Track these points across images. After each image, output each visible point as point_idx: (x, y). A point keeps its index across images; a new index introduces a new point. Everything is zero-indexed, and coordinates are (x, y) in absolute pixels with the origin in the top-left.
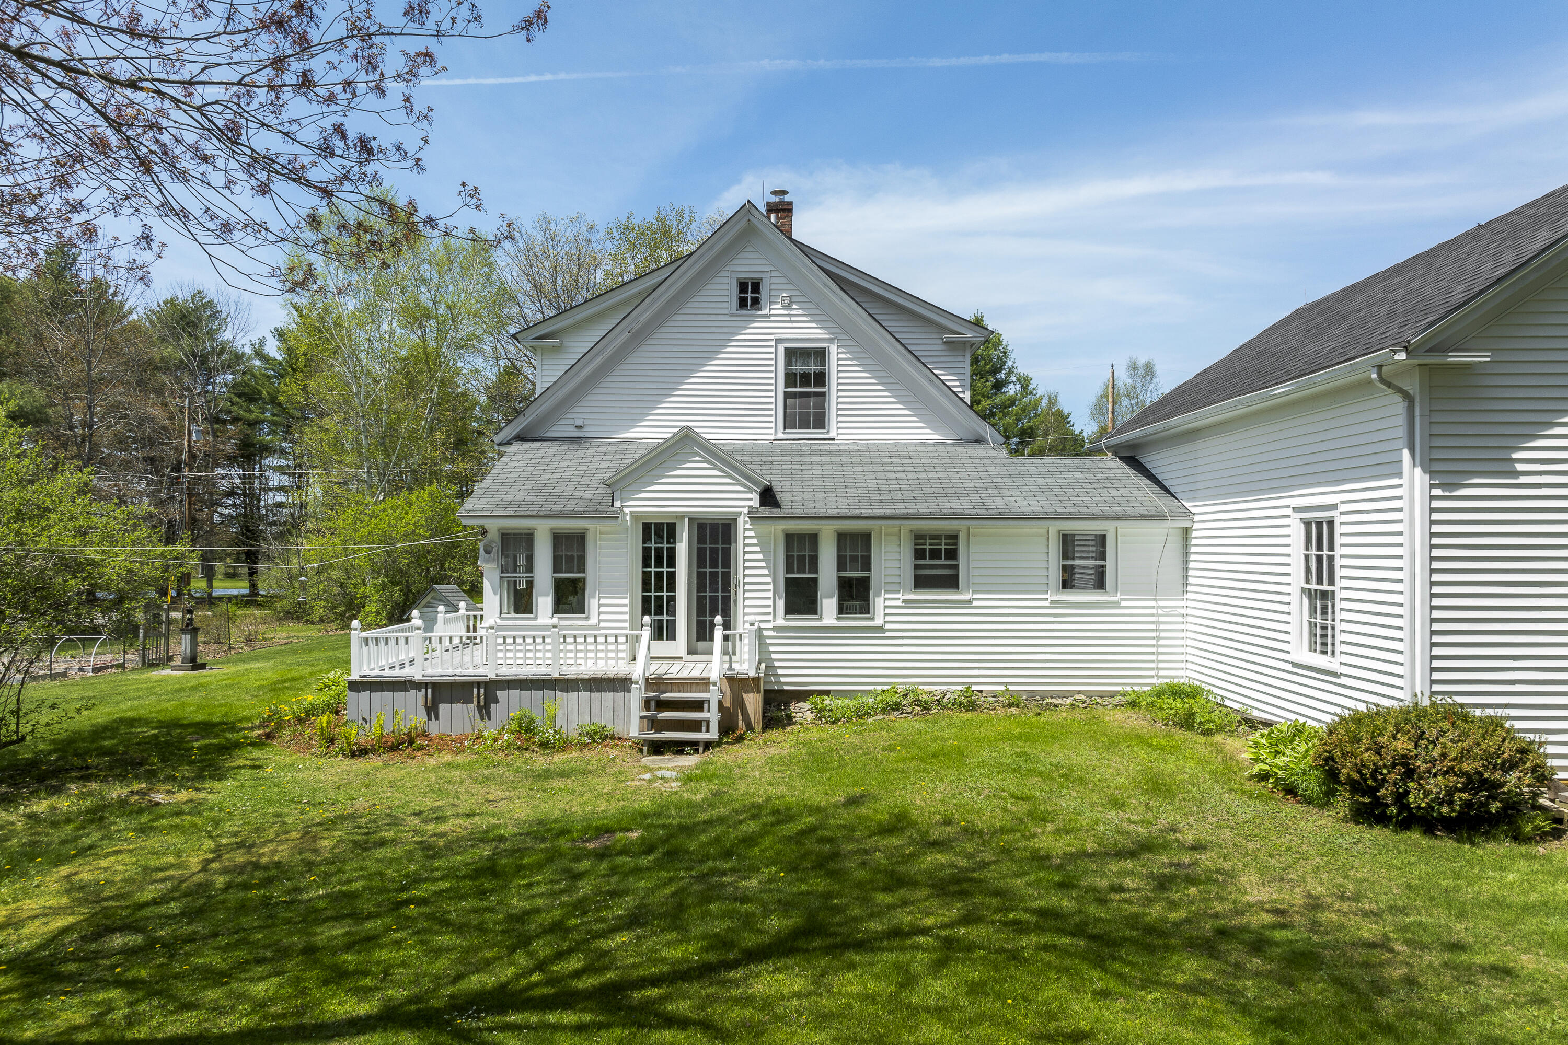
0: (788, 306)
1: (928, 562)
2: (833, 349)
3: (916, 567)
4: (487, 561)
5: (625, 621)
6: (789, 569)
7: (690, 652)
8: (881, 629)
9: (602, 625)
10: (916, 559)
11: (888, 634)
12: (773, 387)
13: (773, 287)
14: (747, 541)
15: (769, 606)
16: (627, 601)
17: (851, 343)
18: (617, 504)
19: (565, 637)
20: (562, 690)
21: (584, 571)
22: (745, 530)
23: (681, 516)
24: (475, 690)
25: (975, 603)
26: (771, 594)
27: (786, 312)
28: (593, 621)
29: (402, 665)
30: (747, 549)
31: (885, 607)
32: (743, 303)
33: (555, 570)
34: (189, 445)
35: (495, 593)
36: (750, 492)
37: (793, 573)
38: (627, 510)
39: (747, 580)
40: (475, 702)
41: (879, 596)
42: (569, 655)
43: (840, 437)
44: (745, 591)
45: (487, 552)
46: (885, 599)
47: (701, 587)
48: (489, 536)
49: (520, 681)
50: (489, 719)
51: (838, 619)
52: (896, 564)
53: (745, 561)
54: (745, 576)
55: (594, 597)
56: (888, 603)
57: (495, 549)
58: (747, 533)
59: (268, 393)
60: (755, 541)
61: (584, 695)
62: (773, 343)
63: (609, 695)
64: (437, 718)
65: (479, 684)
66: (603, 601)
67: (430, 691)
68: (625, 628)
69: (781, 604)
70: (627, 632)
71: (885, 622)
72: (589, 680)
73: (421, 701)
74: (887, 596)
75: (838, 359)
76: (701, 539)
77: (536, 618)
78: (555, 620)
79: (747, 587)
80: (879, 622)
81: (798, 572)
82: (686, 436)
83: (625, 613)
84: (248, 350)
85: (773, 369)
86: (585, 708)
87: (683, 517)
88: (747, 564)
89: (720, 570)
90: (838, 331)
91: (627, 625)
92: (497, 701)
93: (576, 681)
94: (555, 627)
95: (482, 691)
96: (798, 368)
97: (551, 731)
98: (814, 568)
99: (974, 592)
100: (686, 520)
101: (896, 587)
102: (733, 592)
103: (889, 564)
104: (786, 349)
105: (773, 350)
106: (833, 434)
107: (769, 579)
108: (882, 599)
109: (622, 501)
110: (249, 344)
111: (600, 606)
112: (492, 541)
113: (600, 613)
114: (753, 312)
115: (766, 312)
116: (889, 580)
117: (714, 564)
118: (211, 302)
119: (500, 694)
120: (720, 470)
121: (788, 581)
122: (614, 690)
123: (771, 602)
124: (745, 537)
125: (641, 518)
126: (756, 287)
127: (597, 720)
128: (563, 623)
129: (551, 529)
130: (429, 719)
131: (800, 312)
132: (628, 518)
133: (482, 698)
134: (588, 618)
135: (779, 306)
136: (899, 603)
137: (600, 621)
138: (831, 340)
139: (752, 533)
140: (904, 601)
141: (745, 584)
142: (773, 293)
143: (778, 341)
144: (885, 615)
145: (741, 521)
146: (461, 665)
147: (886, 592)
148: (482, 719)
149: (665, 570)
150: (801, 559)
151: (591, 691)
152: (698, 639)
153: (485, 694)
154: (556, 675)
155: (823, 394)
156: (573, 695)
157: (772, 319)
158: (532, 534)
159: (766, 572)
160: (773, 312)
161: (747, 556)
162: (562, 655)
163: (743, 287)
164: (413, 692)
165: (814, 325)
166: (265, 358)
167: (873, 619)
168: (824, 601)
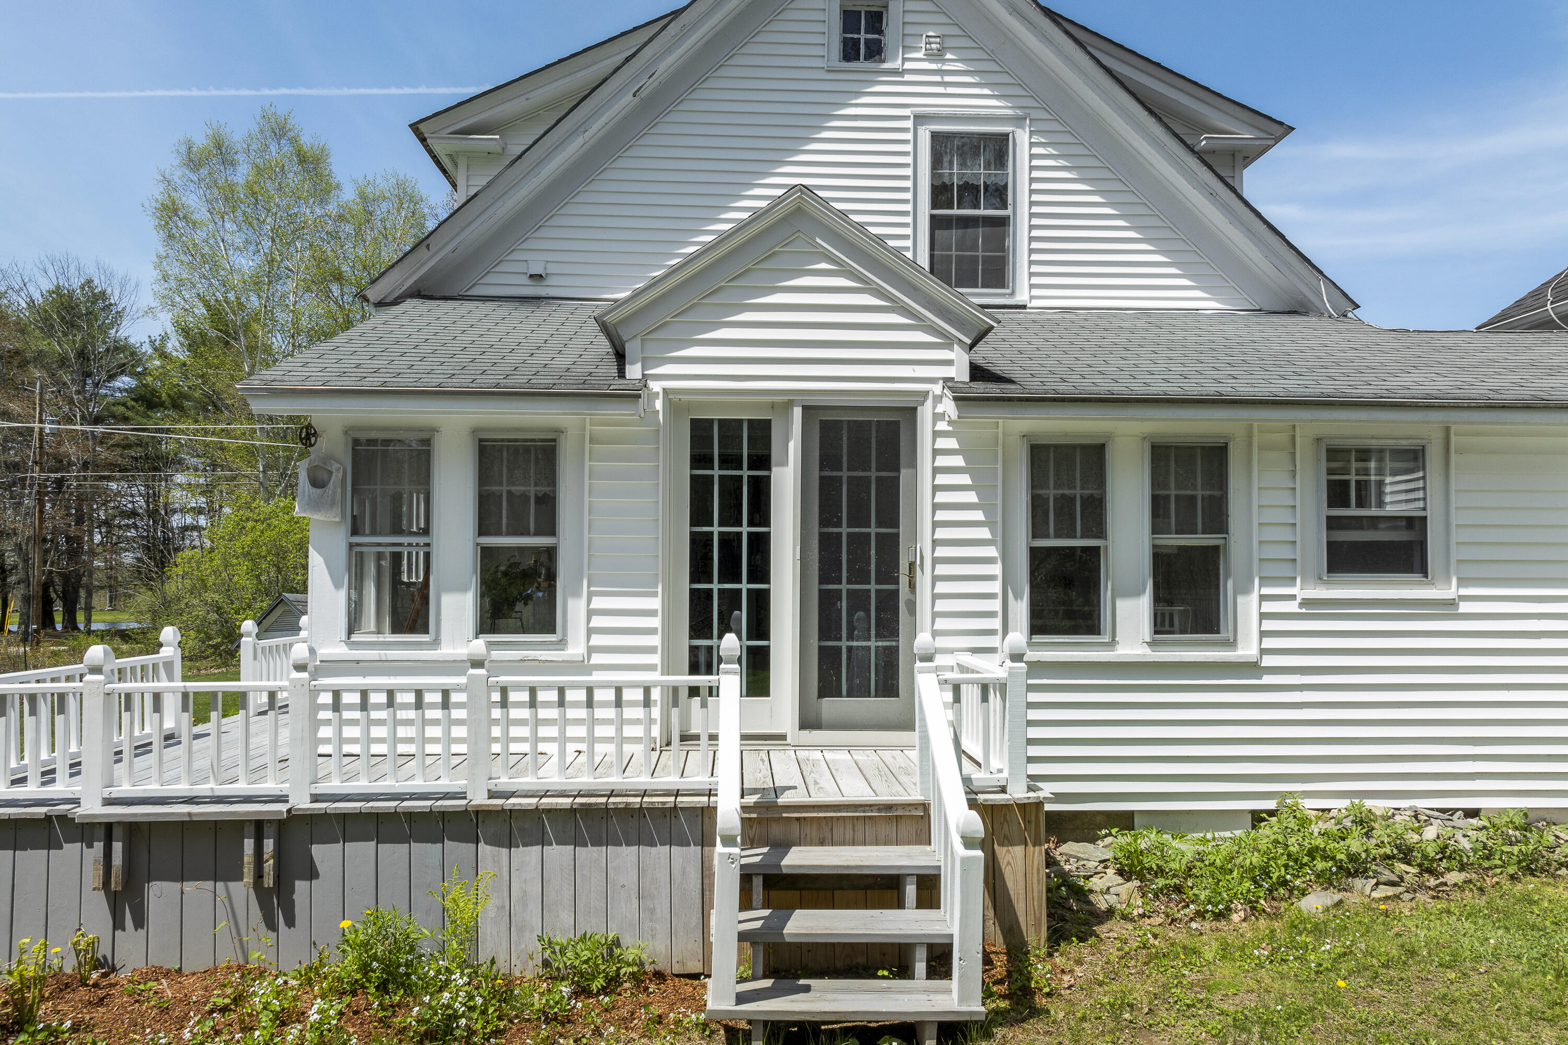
0: (936, 55)
1: (1353, 512)
2: (1022, 138)
3: (1333, 523)
4: (314, 505)
5: (651, 650)
6: (1037, 530)
7: (808, 722)
8: (1252, 668)
9: (597, 659)
10: (1331, 505)
11: (1267, 680)
12: (909, 207)
13: (909, 18)
14: (941, 461)
15: (991, 614)
16: (655, 603)
17: (1056, 126)
18: (634, 371)
19: (504, 691)
20: (495, 842)
21: (551, 531)
22: (936, 434)
23: (784, 403)
24: (249, 845)
25: (1464, 607)
26: (996, 587)
27: (933, 66)
28: (575, 649)
29: (48, 776)
30: (941, 479)
31: (1263, 616)
32: (850, 52)
33: (483, 529)
34: (41, 440)
35: (337, 585)
36: (949, 346)
37: (1047, 536)
38: (656, 386)
39: (941, 552)
40: (248, 878)
41: (1247, 591)
42: (515, 732)
43: (1035, 303)
44: (935, 579)
45: (316, 483)
46: (1263, 598)
47: (829, 572)
48: (322, 445)
49: (378, 818)
50: (290, 922)
51: (1152, 644)
52: (1285, 517)
53: (936, 507)
54: (935, 543)
55: (577, 594)
56: (1268, 607)
57: (336, 477)
58: (942, 443)
59: (169, 396)
60: (958, 461)
61: (559, 853)
62: (909, 124)
63: (627, 854)
64: (140, 922)
65: (259, 827)
66: (598, 603)
67: (117, 847)
68: (651, 668)
69: (1021, 609)
70: (655, 676)
71: (1263, 652)
72: (572, 811)
73: (93, 875)
74: (1266, 591)
75: (1032, 157)
76: (829, 460)
77: (436, 643)
78: (479, 646)
79: (941, 570)
80: (1247, 650)
81: (1058, 536)
82: (798, 212)
83: (651, 631)
84: (147, 349)
85: (909, 172)
86: (560, 890)
87: (789, 405)
88: (941, 516)
89: (873, 530)
90: (1031, 103)
91: (656, 659)
92: (312, 874)
93: (536, 814)
94: (477, 663)
95: (269, 845)
96: (955, 173)
97: (460, 980)
98: (1096, 527)
99: (1462, 582)
100: (797, 412)
101: (1285, 569)
102: (904, 580)
103: (1270, 516)
104: (935, 136)
105: (909, 136)
106: (1022, 297)
107: (991, 552)
108: (1255, 597)
109: (646, 363)
110: (147, 340)
111: (591, 613)
112: (328, 458)
113: (590, 632)
114: (869, 65)
115: (897, 64)
116: (1271, 552)
117: (859, 517)
118: (103, 293)
119: (319, 851)
120: (879, 293)
121: (1036, 555)
122: (642, 839)
123: (996, 605)
124: (936, 452)
125: (689, 407)
126: (876, 20)
127: (593, 925)
128: (496, 655)
129: (474, 431)
130: (118, 924)
131: (960, 66)
132: (659, 405)
133: (269, 865)
134: (562, 644)
135: (920, 55)
136: (1292, 607)
137: (591, 650)
138: (1018, 121)
139: (952, 443)
140: (1305, 603)
141: (936, 561)
142: (909, 30)
143: (920, 119)
144: (1263, 634)
145: (925, 414)
146: (216, 769)
147: (1264, 581)
148: (271, 925)
149: (745, 529)
150: (1065, 504)
151: (578, 842)
152: (822, 694)
153: (279, 854)
154: (479, 799)
155: (1003, 222)
156: (527, 856)
157: (908, 78)
158: (427, 442)
159: (984, 533)
160: (908, 65)
161: (941, 497)
162: (496, 732)
163: (850, 19)
164: (72, 849)
165: (986, 91)
166: (164, 355)
167: (1231, 644)
168: (1121, 604)
